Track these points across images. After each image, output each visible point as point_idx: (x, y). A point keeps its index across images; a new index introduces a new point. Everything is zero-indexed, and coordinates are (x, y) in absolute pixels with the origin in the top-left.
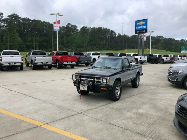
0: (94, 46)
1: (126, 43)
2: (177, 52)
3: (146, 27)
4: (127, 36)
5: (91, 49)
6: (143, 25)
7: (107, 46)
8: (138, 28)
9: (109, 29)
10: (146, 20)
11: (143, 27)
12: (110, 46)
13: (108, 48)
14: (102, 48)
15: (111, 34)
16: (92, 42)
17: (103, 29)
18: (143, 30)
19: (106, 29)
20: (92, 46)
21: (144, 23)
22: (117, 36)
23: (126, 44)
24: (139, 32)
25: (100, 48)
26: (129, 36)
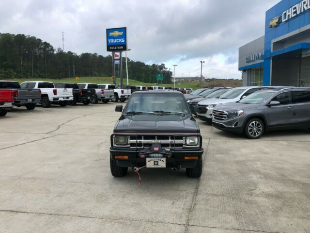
0: (12, 71)
1: (74, 67)
2: (149, 82)
3: (124, 41)
4: (74, 55)
5: (4, 75)
6: (119, 37)
7: (38, 71)
8: (112, 41)
9: (39, 40)
10: (124, 30)
11: (120, 40)
12: (45, 71)
13: (41, 74)
14: (29, 74)
15: (44, 49)
16: (6, 61)
17: (27, 37)
18: (121, 46)
19: (33, 38)
20: (5, 70)
21: (121, 33)
22: (55, 53)
23: (72, 68)
24: (113, 48)
25: (24, 74)
26: (78, 55)
